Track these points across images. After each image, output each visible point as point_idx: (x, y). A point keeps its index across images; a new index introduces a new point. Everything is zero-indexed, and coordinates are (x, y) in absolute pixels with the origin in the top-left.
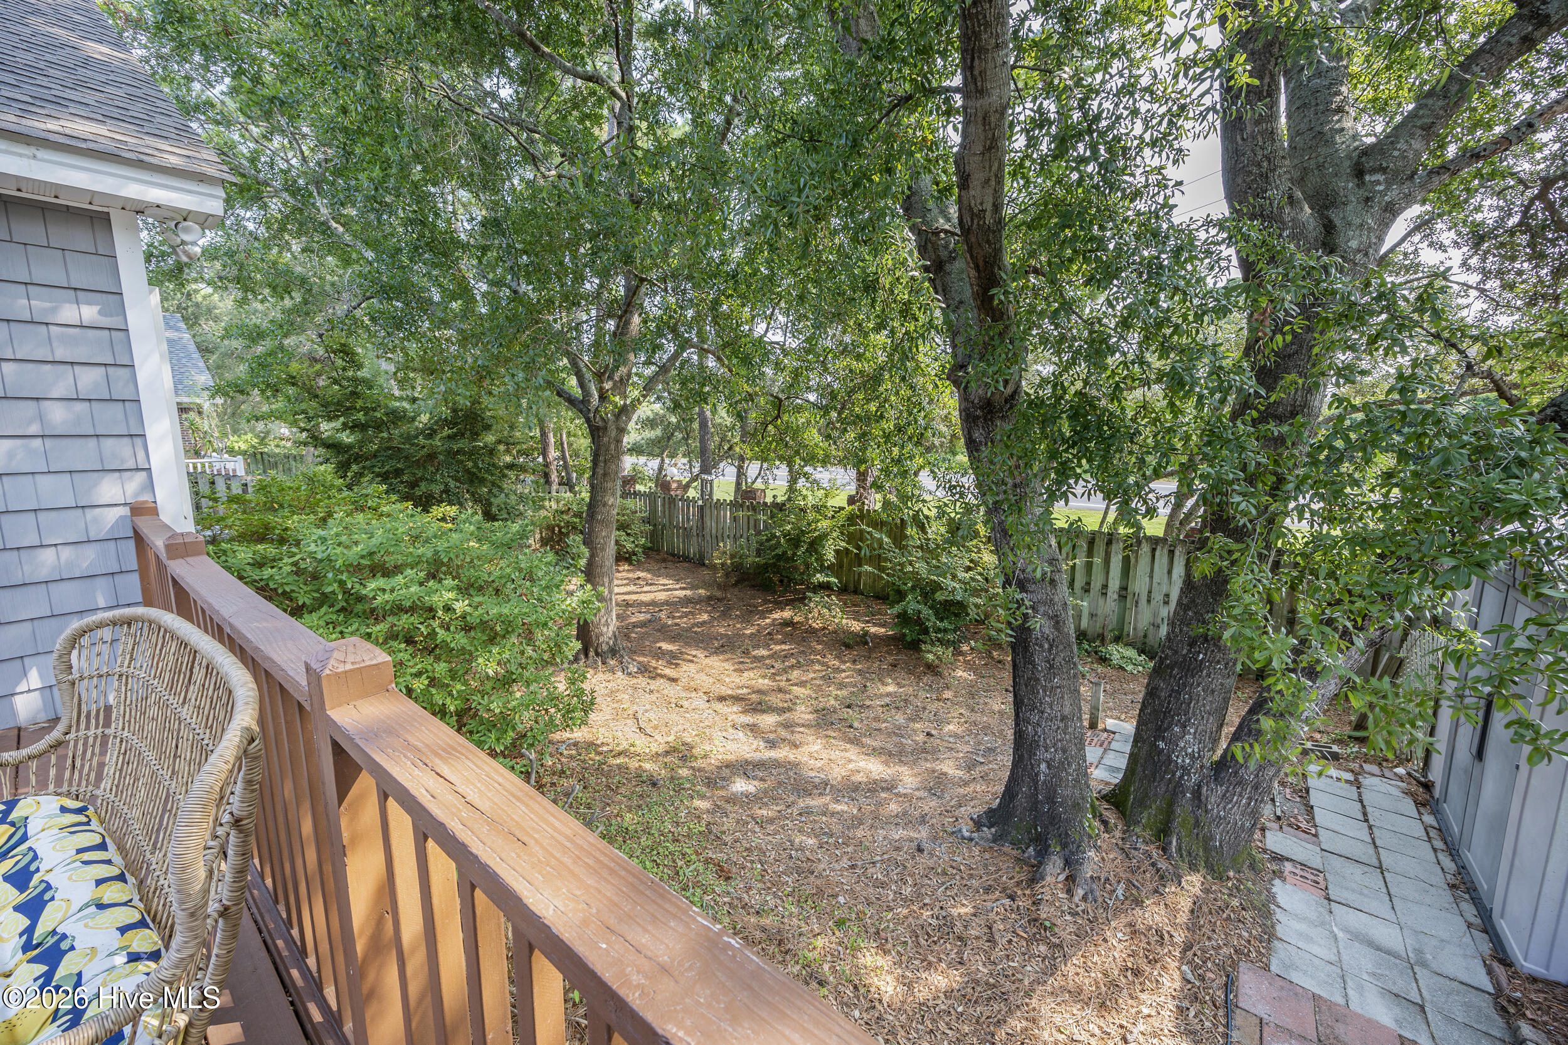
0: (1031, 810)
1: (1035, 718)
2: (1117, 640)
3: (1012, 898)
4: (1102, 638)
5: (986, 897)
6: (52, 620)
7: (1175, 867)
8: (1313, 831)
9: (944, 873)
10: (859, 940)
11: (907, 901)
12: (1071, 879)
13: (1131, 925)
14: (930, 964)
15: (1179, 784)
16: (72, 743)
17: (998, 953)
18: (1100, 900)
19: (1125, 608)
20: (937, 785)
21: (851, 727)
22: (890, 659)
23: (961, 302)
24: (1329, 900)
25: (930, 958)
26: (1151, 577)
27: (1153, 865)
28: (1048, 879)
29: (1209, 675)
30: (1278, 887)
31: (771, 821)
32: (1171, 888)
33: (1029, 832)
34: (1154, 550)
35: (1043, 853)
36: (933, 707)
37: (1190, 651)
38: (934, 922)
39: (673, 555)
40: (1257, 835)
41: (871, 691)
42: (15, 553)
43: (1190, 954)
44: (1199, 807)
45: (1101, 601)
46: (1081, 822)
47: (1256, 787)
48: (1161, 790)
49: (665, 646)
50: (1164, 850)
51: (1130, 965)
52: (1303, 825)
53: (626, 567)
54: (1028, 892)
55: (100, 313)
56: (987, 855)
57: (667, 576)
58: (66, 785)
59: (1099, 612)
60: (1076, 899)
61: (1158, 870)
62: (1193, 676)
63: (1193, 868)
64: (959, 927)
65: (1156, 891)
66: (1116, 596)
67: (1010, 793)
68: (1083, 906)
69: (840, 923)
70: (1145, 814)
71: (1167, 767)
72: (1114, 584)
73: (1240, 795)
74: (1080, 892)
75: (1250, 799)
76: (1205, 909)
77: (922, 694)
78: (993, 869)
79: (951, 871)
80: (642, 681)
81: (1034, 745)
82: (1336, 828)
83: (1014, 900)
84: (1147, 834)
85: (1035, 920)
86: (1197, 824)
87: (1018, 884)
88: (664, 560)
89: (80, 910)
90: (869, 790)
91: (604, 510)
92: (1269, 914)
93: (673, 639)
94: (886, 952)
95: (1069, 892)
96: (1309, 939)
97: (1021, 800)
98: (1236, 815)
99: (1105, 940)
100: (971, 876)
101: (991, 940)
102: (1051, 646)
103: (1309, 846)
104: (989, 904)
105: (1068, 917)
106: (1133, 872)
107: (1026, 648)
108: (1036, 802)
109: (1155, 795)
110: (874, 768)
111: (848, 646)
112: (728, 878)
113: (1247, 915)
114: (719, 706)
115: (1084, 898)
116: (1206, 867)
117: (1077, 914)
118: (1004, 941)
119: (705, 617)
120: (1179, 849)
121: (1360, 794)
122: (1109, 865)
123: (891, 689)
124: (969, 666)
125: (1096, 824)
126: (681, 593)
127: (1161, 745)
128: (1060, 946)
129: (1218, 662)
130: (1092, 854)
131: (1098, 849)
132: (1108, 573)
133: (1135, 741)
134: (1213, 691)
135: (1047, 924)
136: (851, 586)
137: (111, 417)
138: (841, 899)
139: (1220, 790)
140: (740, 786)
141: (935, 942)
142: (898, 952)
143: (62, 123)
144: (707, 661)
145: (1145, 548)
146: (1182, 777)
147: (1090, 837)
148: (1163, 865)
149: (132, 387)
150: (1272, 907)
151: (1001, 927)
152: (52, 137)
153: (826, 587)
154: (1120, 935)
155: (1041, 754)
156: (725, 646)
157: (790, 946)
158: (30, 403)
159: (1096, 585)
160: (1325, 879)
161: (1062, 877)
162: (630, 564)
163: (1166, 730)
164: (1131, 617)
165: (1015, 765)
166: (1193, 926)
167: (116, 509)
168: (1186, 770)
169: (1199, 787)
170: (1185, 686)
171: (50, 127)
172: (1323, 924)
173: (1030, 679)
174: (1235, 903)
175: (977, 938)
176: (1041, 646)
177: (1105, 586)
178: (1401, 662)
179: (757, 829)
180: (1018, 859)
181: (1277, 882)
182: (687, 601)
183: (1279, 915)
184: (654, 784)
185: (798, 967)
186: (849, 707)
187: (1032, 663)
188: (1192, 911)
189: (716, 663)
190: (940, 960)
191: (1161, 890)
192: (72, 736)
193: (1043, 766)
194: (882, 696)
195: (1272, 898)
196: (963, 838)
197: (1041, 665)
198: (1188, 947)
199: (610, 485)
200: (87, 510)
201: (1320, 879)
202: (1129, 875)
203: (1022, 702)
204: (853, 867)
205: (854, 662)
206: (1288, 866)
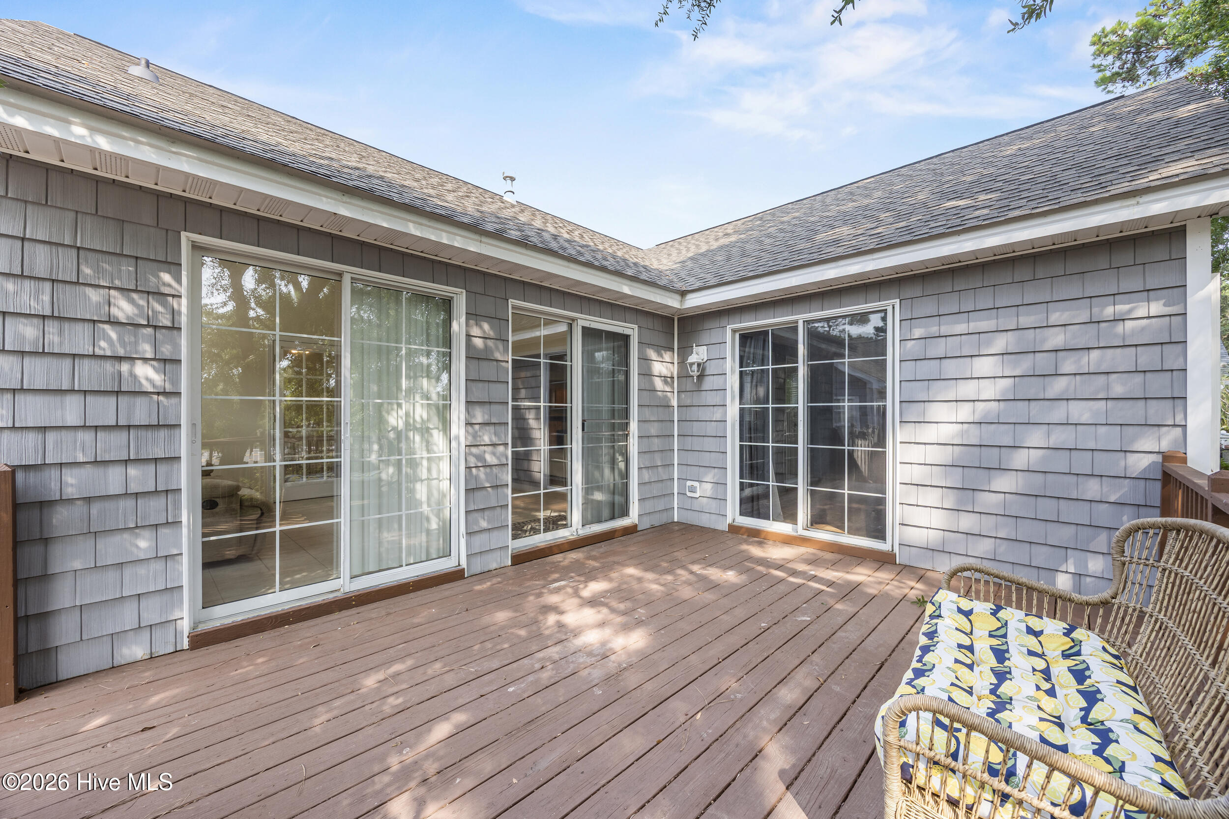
6: (1090, 529)
16: (1116, 607)
42: (1075, 477)
55: (1165, 305)
58: (1107, 634)
89: (1121, 721)
137: (1159, 385)
143: (1159, 171)
149: (1181, 360)
152: (1153, 184)
158: (1103, 376)
167: (1150, 455)
171: (1151, 178)
192: (1117, 601)
200: (1128, 454)
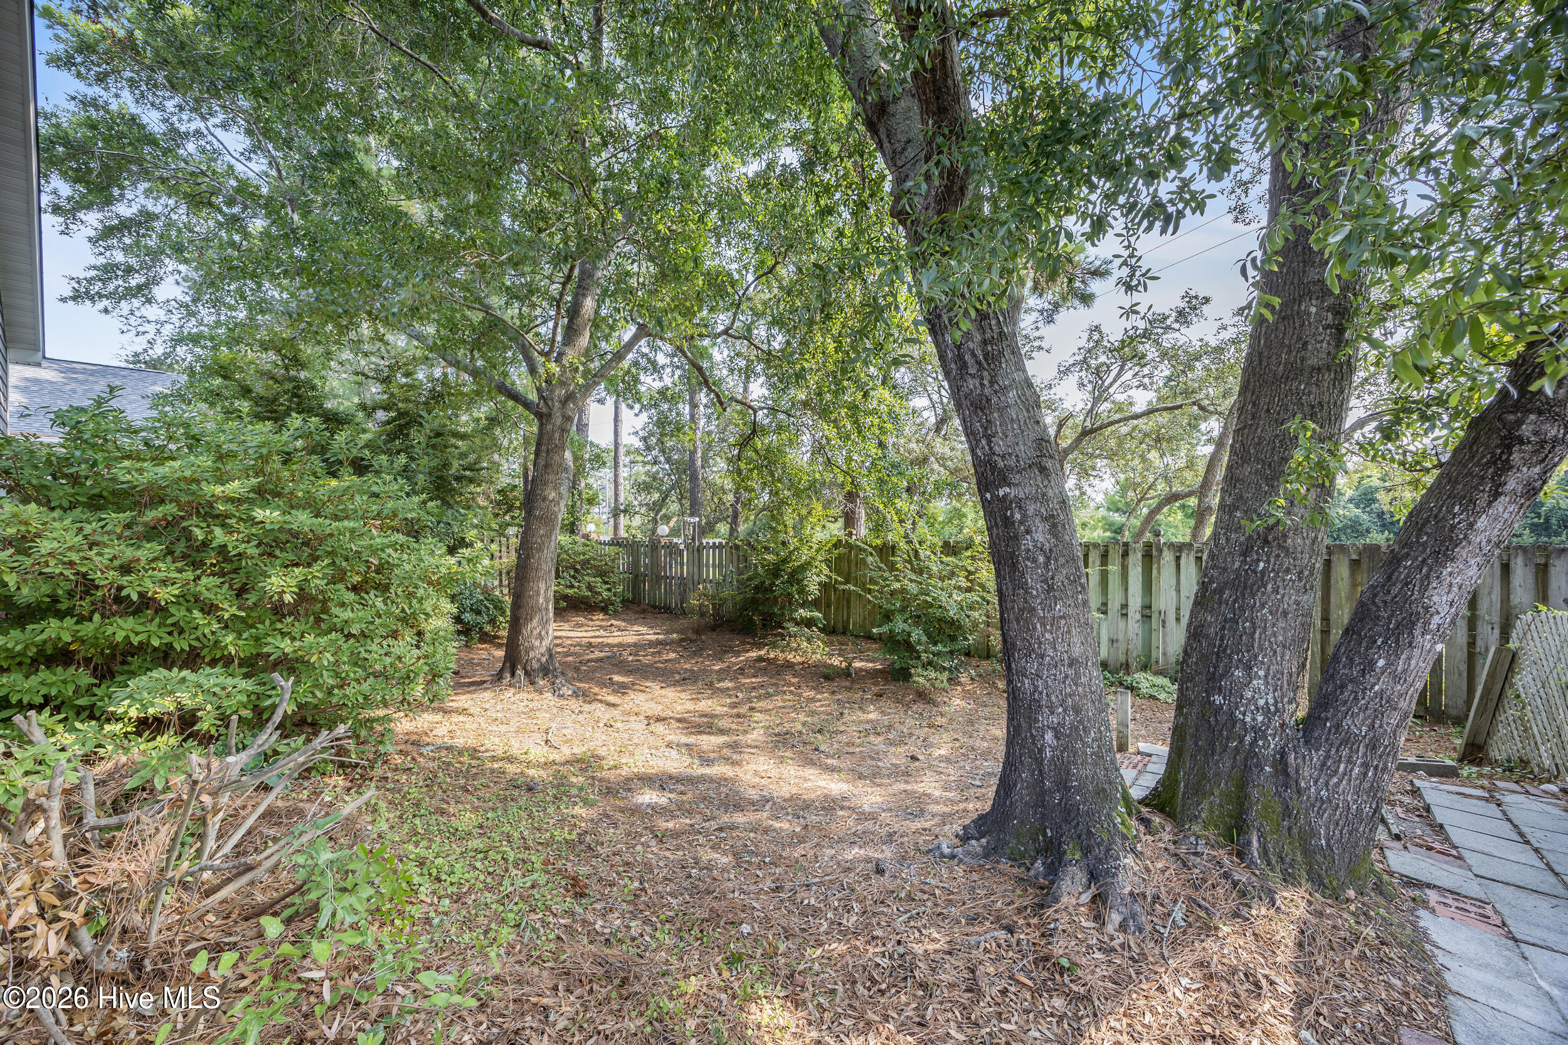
0: (1036, 806)
1: (1032, 667)
2: (1145, 668)
3: (1010, 930)
4: (1126, 667)
5: (971, 929)
7: (1263, 878)
8: (1454, 852)
9: (910, 898)
10: (758, 986)
11: (845, 933)
12: (1100, 902)
13: (1202, 964)
14: (869, 1024)
15: (1251, 753)
17: (983, 1009)
18: (1148, 928)
19: (1150, 630)
20: (916, 806)
21: (816, 749)
22: (875, 689)
23: (909, 141)
24: (1516, 941)
25: (871, 1016)
26: (1178, 591)
27: (1226, 876)
28: (1065, 899)
29: (1276, 591)
30: (1425, 920)
31: (676, 834)
32: (1259, 910)
33: (1035, 840)
34: (1178, 559)
35: (1054, 869)
36: (923, 732)
37: (1244, 562)
38: (885, 962)
39: (654, 607)
40: (1375, 855)
41: (847, 718)
43: (1309, 1012)
44: (1286, 786)
45: (1121, 624)
46: (1109, 815)
47: (1373, 746)
48: (1226, 765)
49: (617, 678)
50: (1241, 855)
51: (1208, 1029)
52: (1436, 845)
53: (601, 616)
54: (1035, 921)
56: (975, 876)
57: (644, 624)
59: (1121, 637)
60: (1110, 929)
61: (1235, 884)
62: (1253, 595)
63: (1289, 879)
64: (922, 971)
65: (1236, 915)
66: (1138, 616)
67: (1006, 786)
68: (1121, 938)
69: (733, 960)
70: (1205, 805)
71: (1230, 731)
72: (1136, 602)
73: (1349, 761)
74: (1116, 918)
75: (1366, 765)
76: (1321, 941)
77: (910, 722)
78: (982, 892)
79: (919, 896)
80: (574, 704)
81: (1034, 707)
82: (1486, 850)
83: (1012, 933)
84: (1211, 833)
85: (1046, 959)
86: (1287, 812)
87: (1019, 911)
88: (644, 611)
90: (823, 808)
91: (543, 505)
92: (1428, 958)
93: (629, 672)
94: (798, 1004)
95: (1099, 919)
96: (1507, 997)
97: (1022, 791)
98: (1347, 794)
99: (1161, 989)
100: (950, 902)
101: (973, 988)
102: (1048, 558)
103: (1456, 870)
104: (973, 940)
105: (1098, 955)
106: (1196, 888)
107: (1014, 566)
108: (1043, 793)
109: (1217, 774)
110: (835, 786)
111: (827, 678)
112: (582, 895)
113: (1394, 953)
114: (660, 728)
115: (1123, 927)
116: (1310, 879)
117: (1113, 950)
118: (995, 990)
119: (672, 655)
120: (1264, 853)
121: (1504, 813)
122: (1157, 878)
123: (872, 716)
124: (967, 695)
125: (1134, 823)
126: (653, 637)
127: (1218, 699)
128: (1086, 998)
129: (1288, 571)
130: (1129, 860)
131: (1138, 855)
132: (1126, 590)
133: (1179, 708)
134: (1285, 614)
135: (1065, 962)
136: (840, 626)
138: (746, 928)
139: (1316, 757)
140: (648, 797)
141: (882, 992)
142: (820, 1005)
144: (663, 692)
145: (1168, 557)
146: (1254, 741)
147: (1125, 837)
148: (1241, 876)
150: (1427, 947)
151: (991, 970)
153: (809, 623)
154: (1185, 981)
155: (1045, 718)
156: (685, 680)
157: (637, 988)
159: (1114, 604)
160: (1496, 912)
161: (1086, 898)
162: (606, 613)
163: (1222, 676)
164: (1158, 639)
165: (1011, 741)
166: (1304, 968)
168: (1259, 732)
169: (1283, 754)
170: (1242, 609)
172: (1518, 975)
173: (1021, 610)
174: (1369, 932)
175: (952, 986)
176: (1034, 561)
177: (1125, 606)
178: (1514, 657)
179: (653, 843)
180: (1020, 880)
181: (1422, 913)
182: (659, 643)
183: (1441, 958)
184: (530, 789)
185: (640, 1022)
186: (820, 731)
187: (1024, 586)
188: (1300, 945)
189: (670, 693)
190: (886, 1018)
191: (1244, 911)
193: (1049, 736)
194: (861, 722)
195: (1421, 936)
196: (943, 856)
197: (1036, 586)
198: (1302, 1001)
199: (551, 477)
201: (1489, 910)
202: (1190, 891)
203: (1014, 645)
204: (777, 889)
205: (833, 693)
206: (1433, 896)
